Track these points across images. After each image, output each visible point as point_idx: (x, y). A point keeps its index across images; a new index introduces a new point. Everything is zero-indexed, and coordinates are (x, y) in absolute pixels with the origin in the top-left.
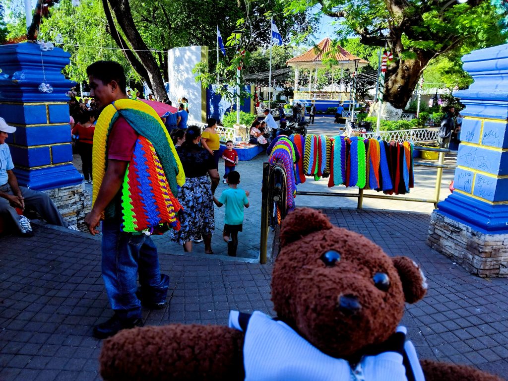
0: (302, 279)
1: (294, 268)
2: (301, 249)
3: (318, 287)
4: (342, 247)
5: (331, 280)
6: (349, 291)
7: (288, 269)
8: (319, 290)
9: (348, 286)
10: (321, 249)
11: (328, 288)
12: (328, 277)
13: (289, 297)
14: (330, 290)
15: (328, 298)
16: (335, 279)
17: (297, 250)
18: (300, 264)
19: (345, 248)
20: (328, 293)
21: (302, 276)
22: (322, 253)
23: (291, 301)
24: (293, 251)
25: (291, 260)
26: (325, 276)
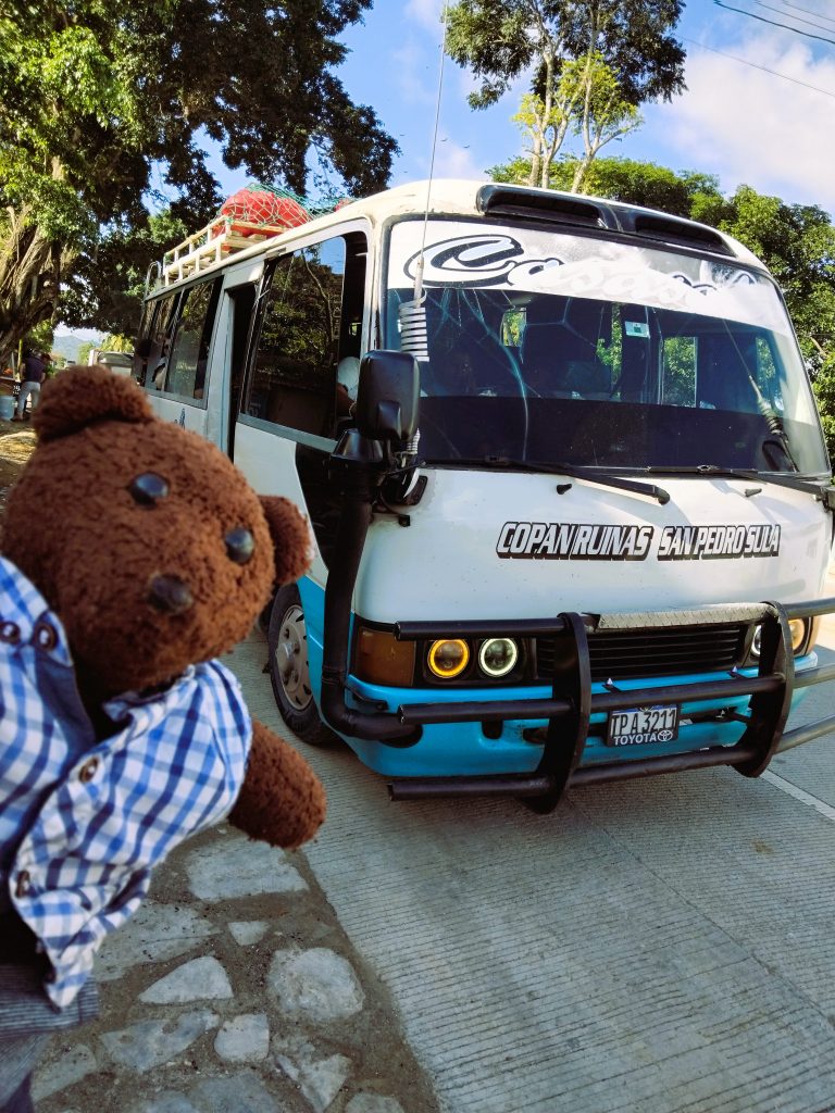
9: (174, 558)
12: (136, 534)
16: (151, 540)
18: (79, 493)
21: (79, 521)
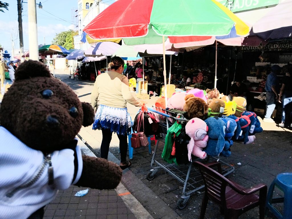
0: (25, 103)
1: (21, 95)
2: (28, 85)
3: (35, 109)
4: (56, 89)
5: (44, 106)
6: (54, 114)
7: (16, 95)
8: (36, 111)
9: (54, 111)
10: (42, 87)
11: (41, 110)
12: (43, 104)
13: (13, 113)
14: (43, 111)
15: (41, 115)
16: (47, 106)
17: (25, 85)
18: (25, 94)
19: (57, 90)
20: (41, 113)
21: (25, 101)
22: (42, 90)
23: (13, 115)
24: (22, 85)
25: (20, 90)
26: (41, 103)
